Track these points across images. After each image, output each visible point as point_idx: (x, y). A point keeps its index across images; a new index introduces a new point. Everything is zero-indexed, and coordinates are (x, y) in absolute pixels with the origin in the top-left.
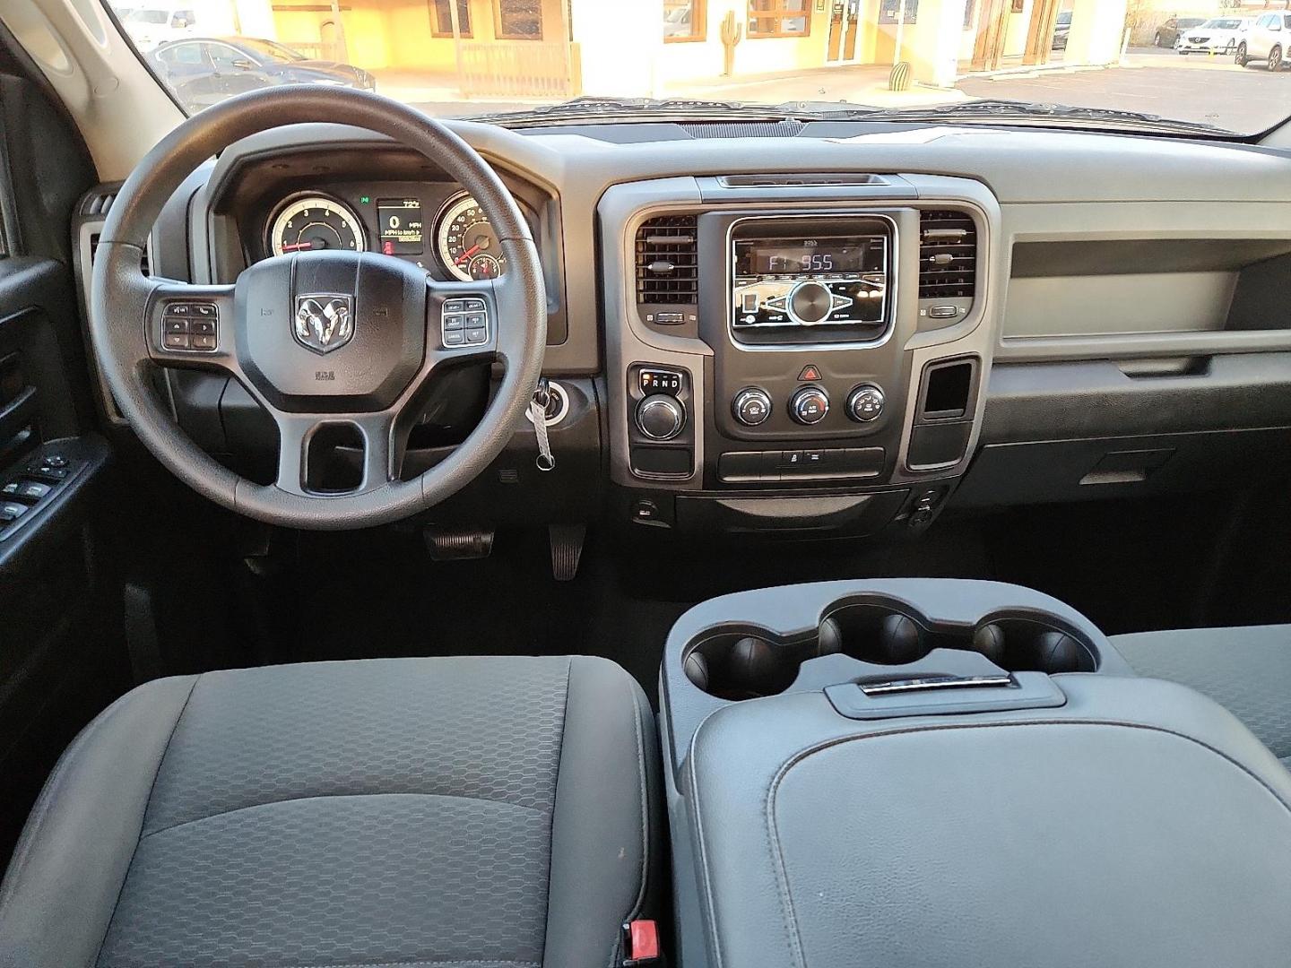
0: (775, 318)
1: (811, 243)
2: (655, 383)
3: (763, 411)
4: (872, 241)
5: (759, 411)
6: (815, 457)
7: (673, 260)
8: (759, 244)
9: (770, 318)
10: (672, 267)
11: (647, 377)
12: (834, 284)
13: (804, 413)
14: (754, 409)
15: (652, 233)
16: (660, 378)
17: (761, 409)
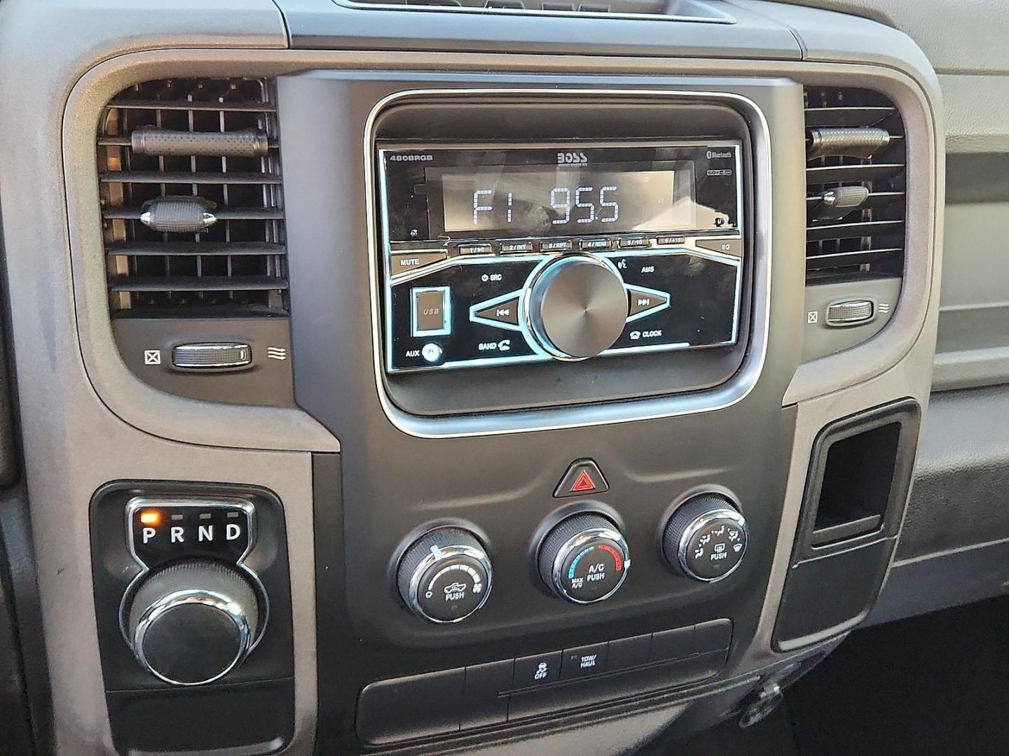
0: (492, 346)
1: (573, 158)
2: (177, 534)
3: (477, 588)
4: (709, 155)
5: (469, 591)
6: (588, 661)
7: (211, 198)
8: (445, 160)
9: (482, 347)
10: (212, 219)
11: (150, 518)
12: (629, 260)
13: (577, 583)
14: (455, 586)
15: (145, 121)
16: (191, 520)
17: (471, 583)
